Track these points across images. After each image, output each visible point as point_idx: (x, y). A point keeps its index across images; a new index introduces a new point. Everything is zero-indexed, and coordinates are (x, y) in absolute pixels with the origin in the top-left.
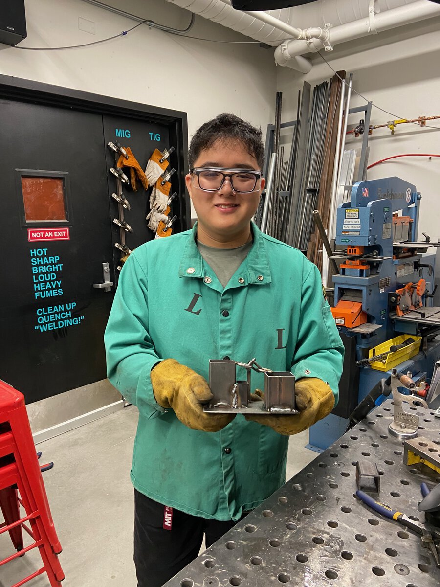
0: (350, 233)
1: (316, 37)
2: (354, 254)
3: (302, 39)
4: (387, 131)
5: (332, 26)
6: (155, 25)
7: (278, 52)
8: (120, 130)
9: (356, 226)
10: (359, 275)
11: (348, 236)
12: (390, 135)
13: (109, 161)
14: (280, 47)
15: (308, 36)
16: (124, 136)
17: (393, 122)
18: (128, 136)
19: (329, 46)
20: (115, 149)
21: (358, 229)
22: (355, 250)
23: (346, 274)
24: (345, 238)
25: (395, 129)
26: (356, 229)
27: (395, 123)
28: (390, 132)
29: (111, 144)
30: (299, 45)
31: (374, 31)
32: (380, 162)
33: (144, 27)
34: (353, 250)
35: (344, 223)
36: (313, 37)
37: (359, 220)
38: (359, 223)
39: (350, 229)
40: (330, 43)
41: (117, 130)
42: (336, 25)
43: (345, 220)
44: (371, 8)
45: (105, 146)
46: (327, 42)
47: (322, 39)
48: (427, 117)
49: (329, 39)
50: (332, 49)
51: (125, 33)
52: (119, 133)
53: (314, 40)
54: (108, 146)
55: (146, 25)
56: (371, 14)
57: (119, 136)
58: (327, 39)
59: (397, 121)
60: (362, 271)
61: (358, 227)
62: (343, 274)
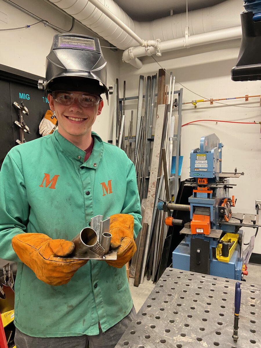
0: (200, 170)
1: (153, 46)
2: (203, 183)
3: (144, 46)
4: (191, 106)
5: (160, 41)
6: (49, 24)
7: (126, 53)
8: (23, 94)
9: (204, 165)
10: (207, 197)
11: (199, 171)
12: (194, 108)
13: (14, 115)
14: (127, 50)
15: (148, 44)
16: (25, 99)
17: (196, 101)
18: (28, 98)
19: (159, 53)
20: (19, 107)
21: (206, 167)
22: (204, 181)
23: (197, 196)
24: (197, 173)
25: (196, 105)
26: (204, 167)
27: (197, 101)
28: (193, 106)
29: (15, 104)
30: (140, 51)
31: (188, 46)
32: (187, 124)
33: (41, 25)
34: (202, 181)
35: (196, 163)
36: (151, 45)
37: (206, 161)
38: (207, 163)
39: (200, 167)
40: (160, 51)
41: (20, 94)
42: (163, 40)
43: (196, 161)
44: (186, 32)
45: (11, 105)
46: (158, 50)
47: (156, 48)
48: (214, 99)
49: (160, 48)
50: (161, 55)
51: (28, 26)
52: (22, 96)
53: (151, 48)
54: (14, 105)
55: (42, 23)
56: (187, 36)
57: (22, 98)
58: (159, 48)
59: (198, 100)
60: (209, 194)
61: (206, 166)
62: (195, 196)
